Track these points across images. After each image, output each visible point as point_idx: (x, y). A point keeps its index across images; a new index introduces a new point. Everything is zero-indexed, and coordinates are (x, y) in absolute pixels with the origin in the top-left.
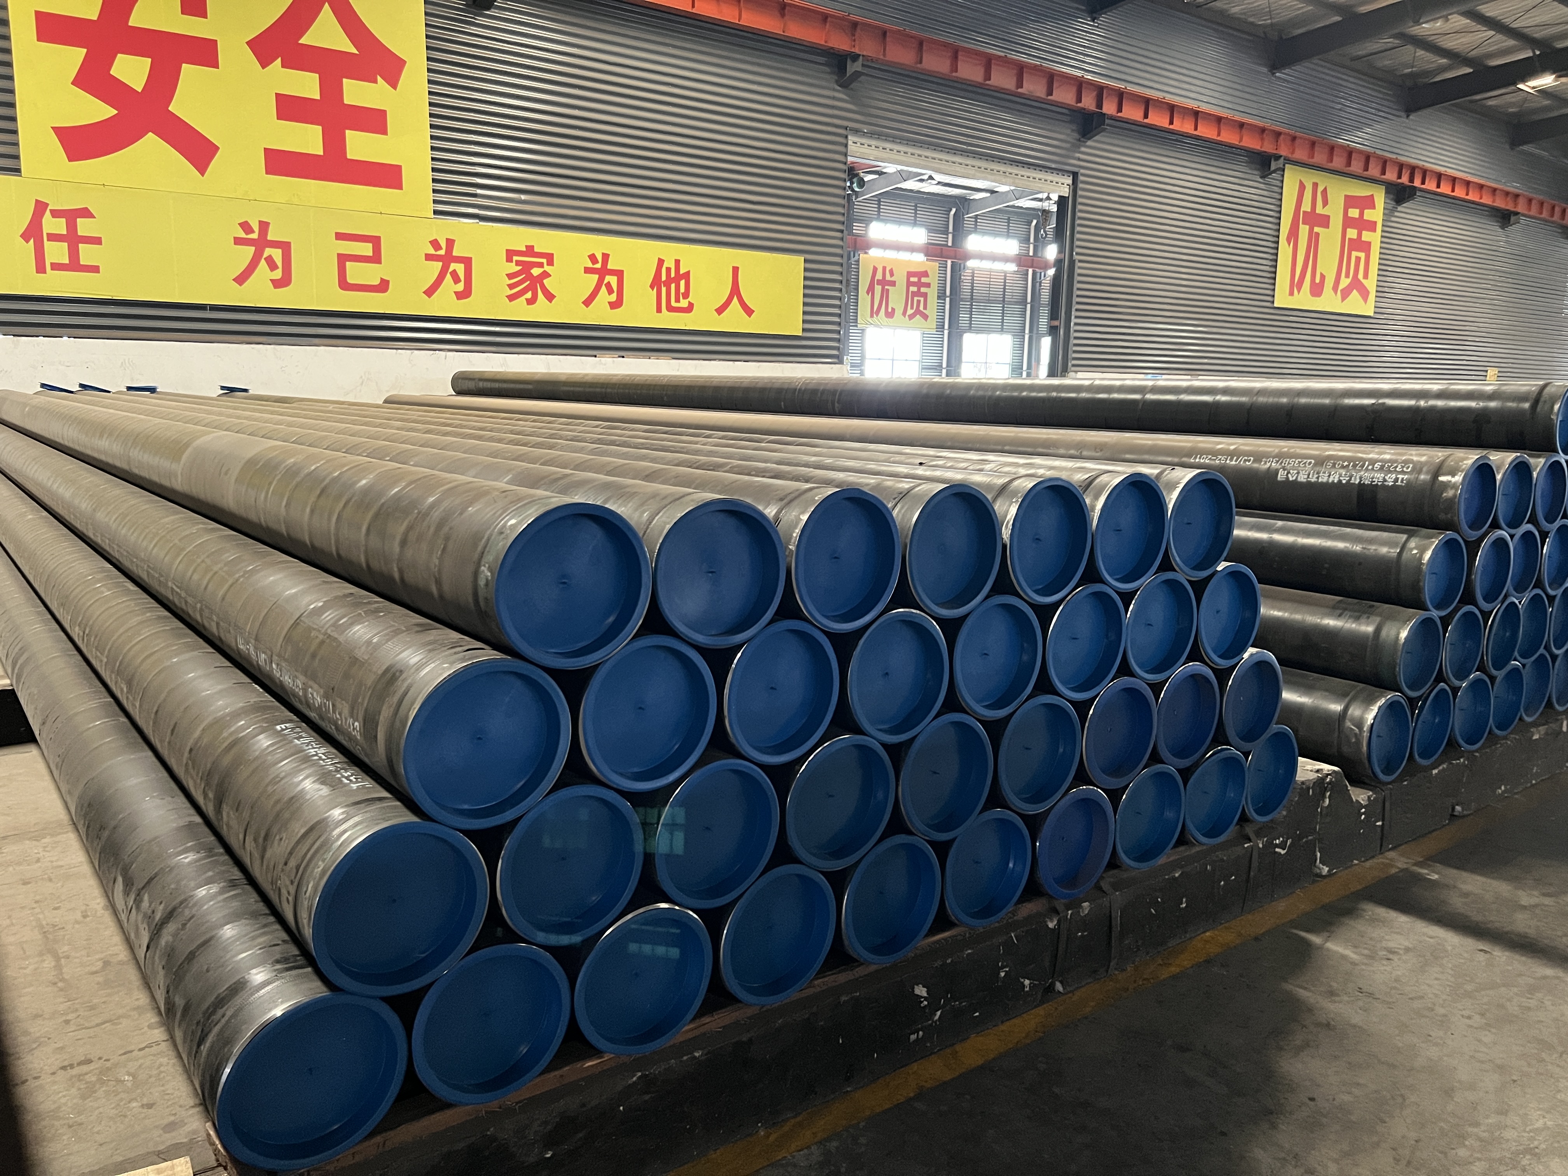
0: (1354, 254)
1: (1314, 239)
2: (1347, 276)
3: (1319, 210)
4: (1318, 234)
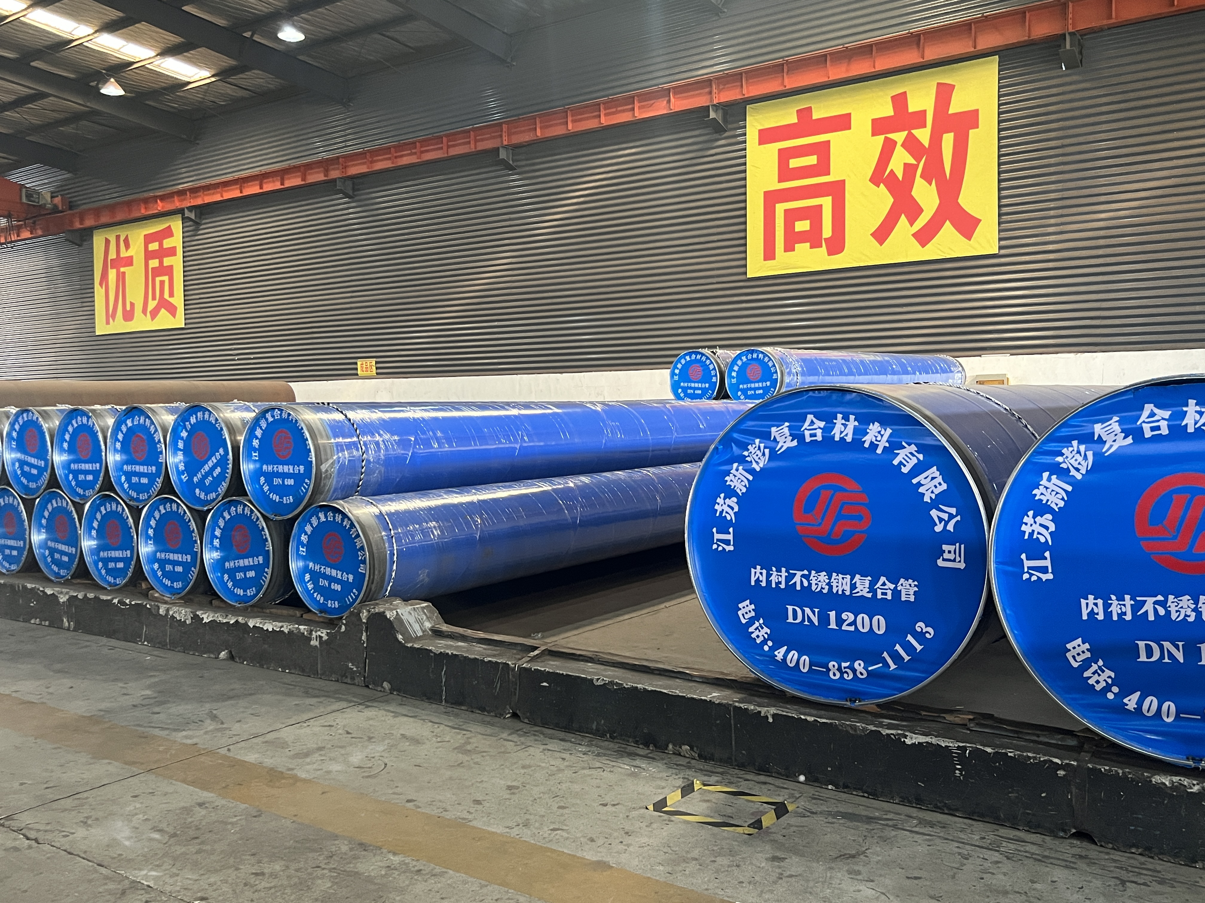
0: (158, 279)
1: (121, 278)
2: (154, 298)
3: (124, 254)
4: (124, 273)
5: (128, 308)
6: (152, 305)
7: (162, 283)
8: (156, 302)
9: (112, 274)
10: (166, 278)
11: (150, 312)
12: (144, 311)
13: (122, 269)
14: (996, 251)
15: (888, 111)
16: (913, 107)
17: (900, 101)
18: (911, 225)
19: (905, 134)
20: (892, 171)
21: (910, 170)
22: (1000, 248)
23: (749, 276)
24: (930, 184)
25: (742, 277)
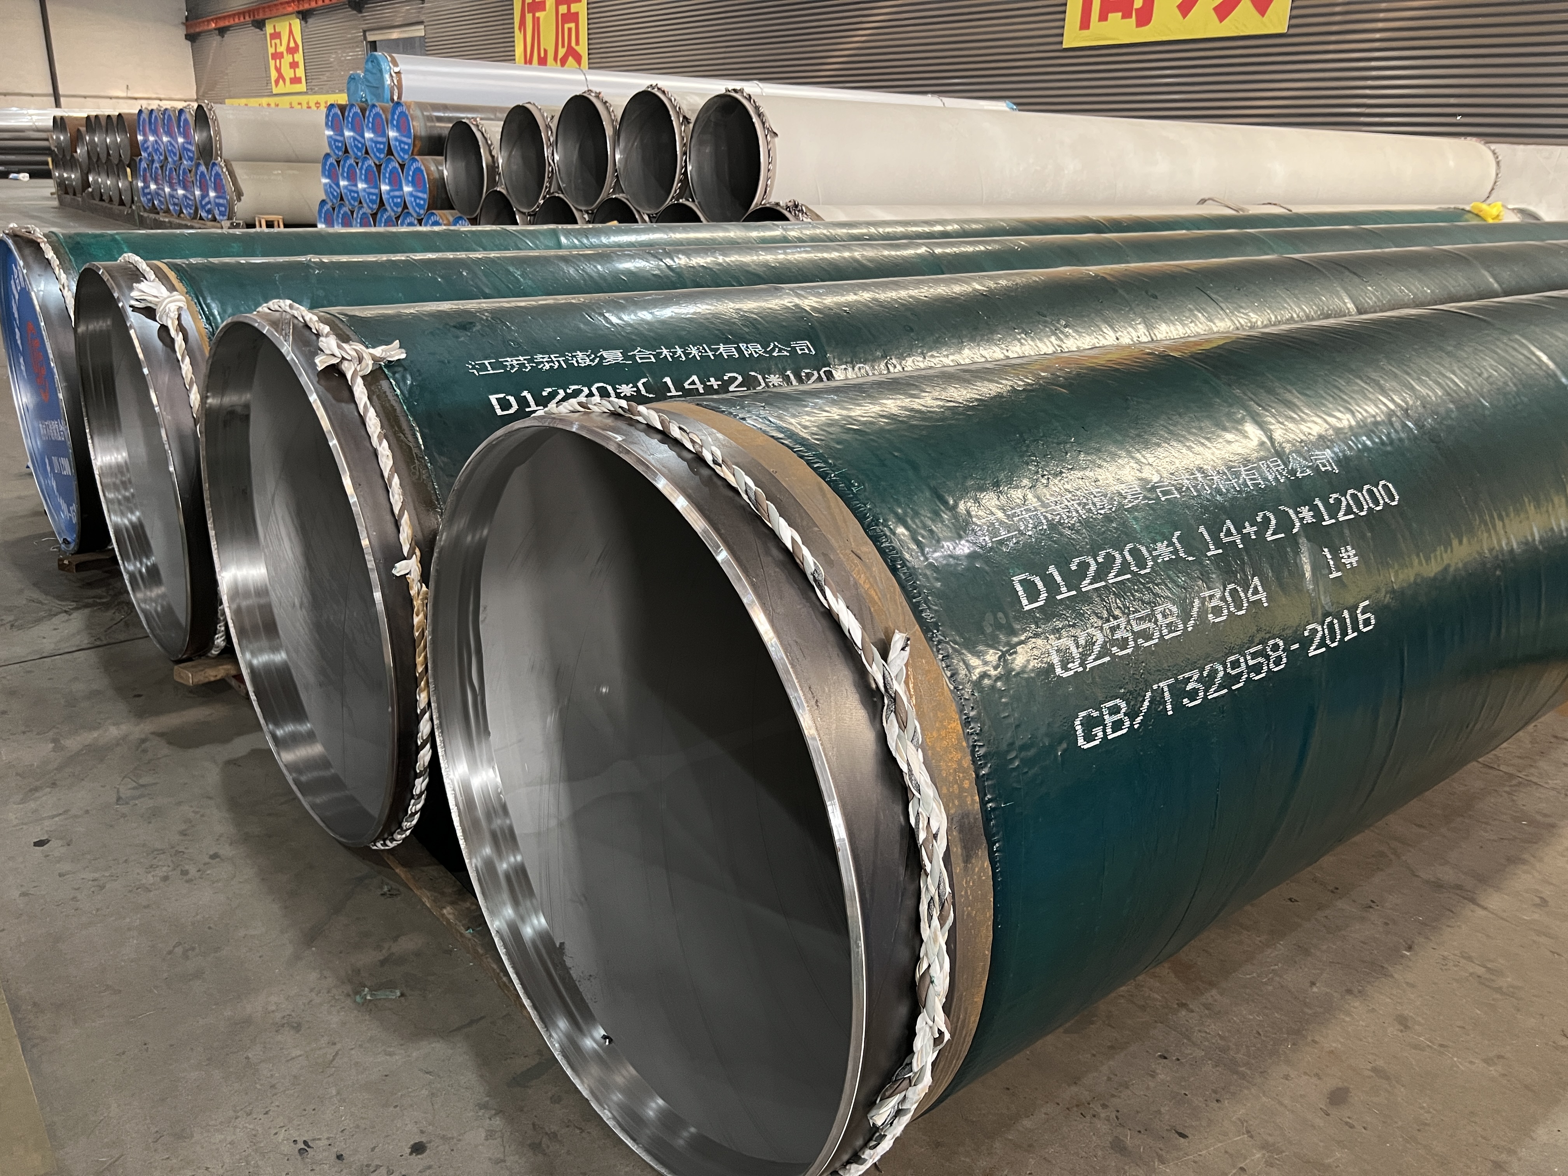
0: (567, 26)
1: (536, 22)
2: (563, 46)
5: (542, 55)
6: (562, 52)
7: (570, 30)
8: (564, 50)
9: (529, 17)
10: (573, 25)
11: (561, 60)
12: (555, 59)
13: (537, 14)
14: (1284, 30)
22: (1290, 27)
23: (1064, 46)
25: (1057, 47)
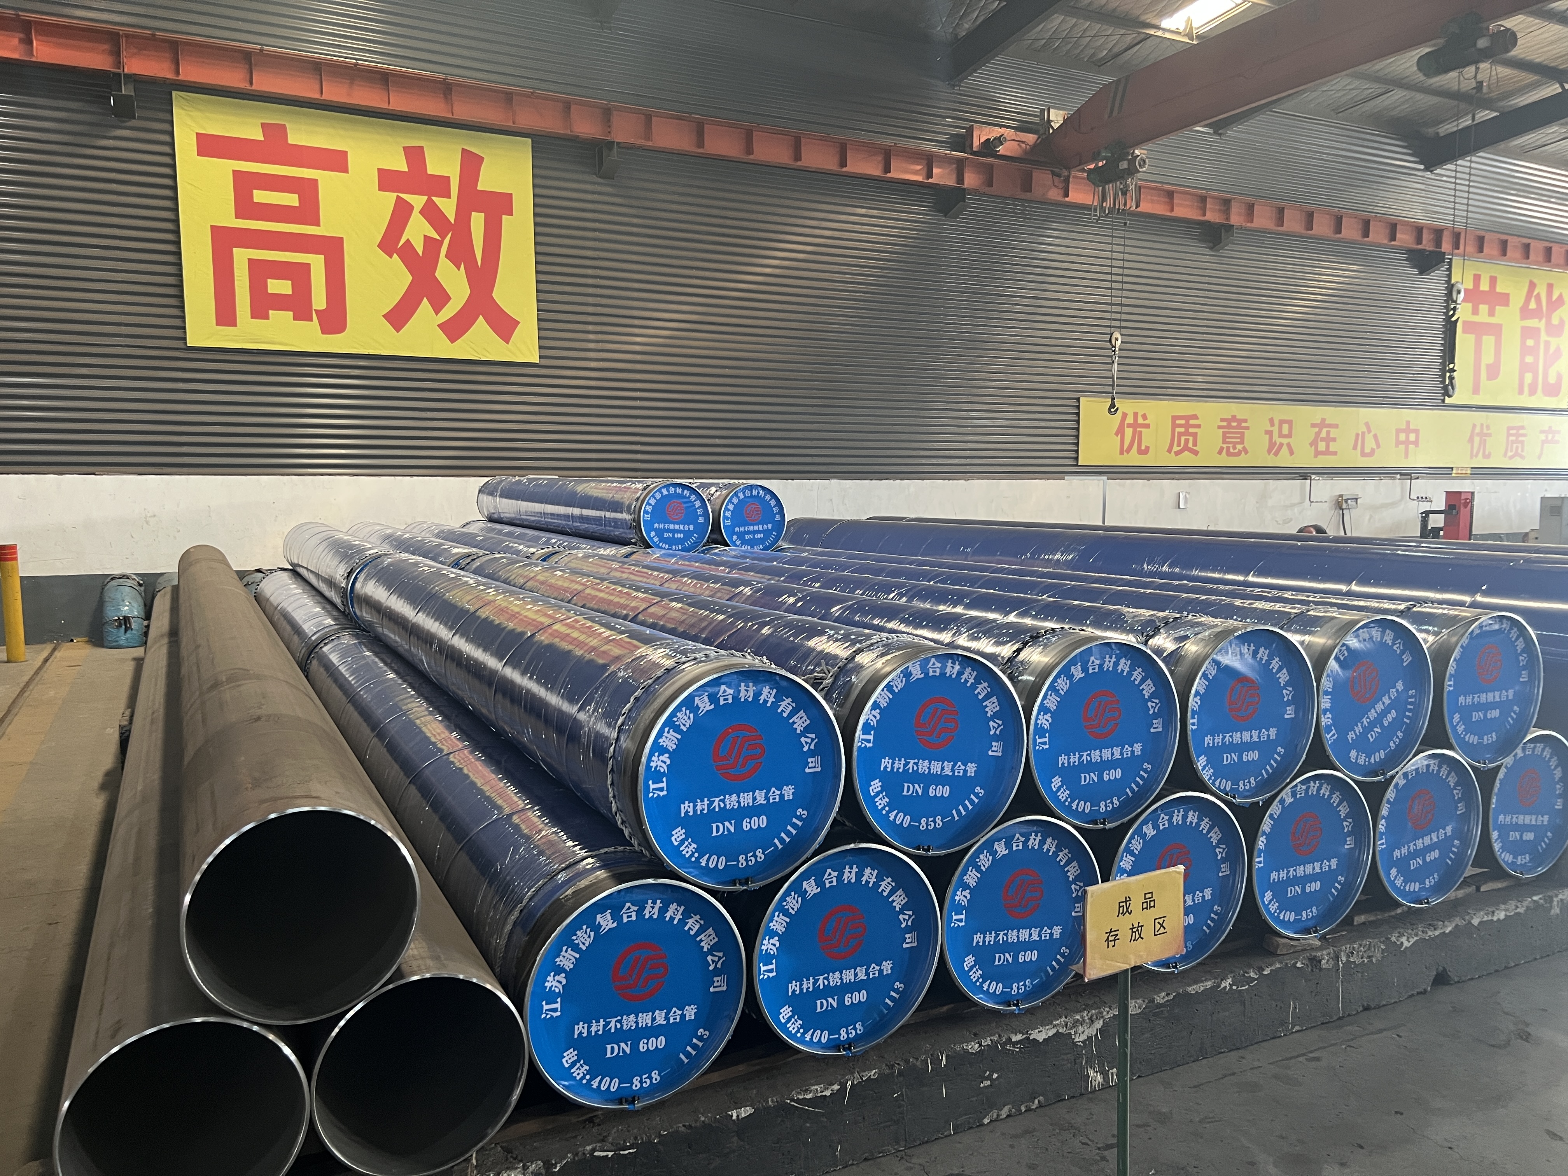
14: (536, 359)
15: (400, 165)
16: (432, 168)
17: (415, 155)
18: (437, 313)
19: (425, 198)
20: (408, 241)
21: (431, 245)
22: (542, 357)
23: (190, 343)
24: (459, 269)
25: (177, 344)
